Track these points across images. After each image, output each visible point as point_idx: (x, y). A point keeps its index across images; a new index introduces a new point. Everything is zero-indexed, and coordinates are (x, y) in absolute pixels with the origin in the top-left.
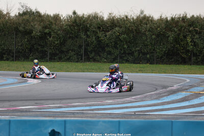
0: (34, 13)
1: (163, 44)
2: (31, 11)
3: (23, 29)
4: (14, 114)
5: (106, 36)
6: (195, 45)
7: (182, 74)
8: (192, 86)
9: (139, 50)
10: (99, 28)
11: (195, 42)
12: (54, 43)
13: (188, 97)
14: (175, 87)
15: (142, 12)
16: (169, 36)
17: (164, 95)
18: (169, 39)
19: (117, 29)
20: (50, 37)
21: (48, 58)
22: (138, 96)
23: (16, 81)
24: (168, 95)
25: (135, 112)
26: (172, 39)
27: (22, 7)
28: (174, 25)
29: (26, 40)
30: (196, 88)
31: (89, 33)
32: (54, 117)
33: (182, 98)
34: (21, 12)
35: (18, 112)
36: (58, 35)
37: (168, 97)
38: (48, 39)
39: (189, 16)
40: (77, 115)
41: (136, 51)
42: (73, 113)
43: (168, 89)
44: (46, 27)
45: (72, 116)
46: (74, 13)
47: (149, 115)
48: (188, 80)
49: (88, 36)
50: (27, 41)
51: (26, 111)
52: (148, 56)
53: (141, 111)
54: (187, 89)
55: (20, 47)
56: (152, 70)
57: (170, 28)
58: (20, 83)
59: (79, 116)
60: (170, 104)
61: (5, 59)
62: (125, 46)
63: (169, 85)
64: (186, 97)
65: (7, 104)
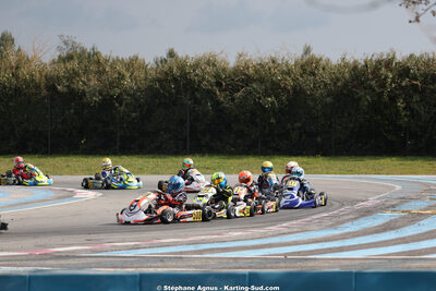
0: (89, 54)
1: (350, 114)
2: (84, 51)
3: (65, 90)
4: (41, 262)
5: (233, 100)
6: (413, 114)
7: (388, 174)
8: (404, 200)
9: (300, 128)
10: (219, 84)
11: (412, 110)
12: (129, 116)
13: (396, 221)
14: (372, 201)
15: (307, 50)
16: (360, 99)
17: (347, 218)
18: (361, 103)
19: (254, 85)
20: (121, 105)
21: (117, 148)
22: (294, 222)
23: (52, 194)
24: (356, 219)
25: (286, 255)
26: (366, 103)
27: (66, 44)
28: (370, 77)
29: (72, 111)
30: (413, 203)
31: (198, 96)
32: (122, 267)
33: (383, 225)
34: (64, 54)
35: (51, 259)
36: (136, 100)
37: (355, 222)
38: (116, 109)
39: (399, 58)
40: (170, 263)
41: (293, 129)
42: (162, 260)
43: (356, 207)
44: (111, 85)
45: (160, 264)
46: (171, 54)
47: (315, 259)
48: (398, 187)
49: (197, 102)
50: (75, 113)
51: (67, 257)
52: (319, 139)
53: (299, 253)
54: (393, 206)
55: (59, 126)
56: (327, 168)
57: (363, 83)
58: (59, 198)
59: (174, 264)
60: (357, 236)
61: (30, 149)
62: (273, 120)
63: (359, 198)
64: (391, 221)
65: (30, 242)
